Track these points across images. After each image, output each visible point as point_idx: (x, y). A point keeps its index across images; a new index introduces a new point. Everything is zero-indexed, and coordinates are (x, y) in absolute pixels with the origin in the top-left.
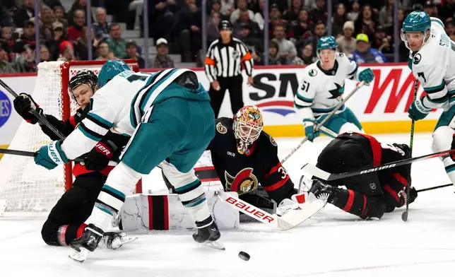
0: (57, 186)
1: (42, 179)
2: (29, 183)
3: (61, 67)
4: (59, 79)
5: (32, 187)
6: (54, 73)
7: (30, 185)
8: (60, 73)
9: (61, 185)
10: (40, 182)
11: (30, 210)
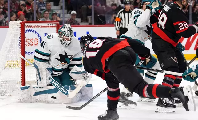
0: (17, 83)
1: (10, 80)
2: (3, 81)
3: (21, 23)
4: (20, 29)
5: (5, 83)
6: (17, 26)
7: (4, 82)
8: (20, 26)
9: (20, 83)
10: (9, 81)
11: (4, 95)
